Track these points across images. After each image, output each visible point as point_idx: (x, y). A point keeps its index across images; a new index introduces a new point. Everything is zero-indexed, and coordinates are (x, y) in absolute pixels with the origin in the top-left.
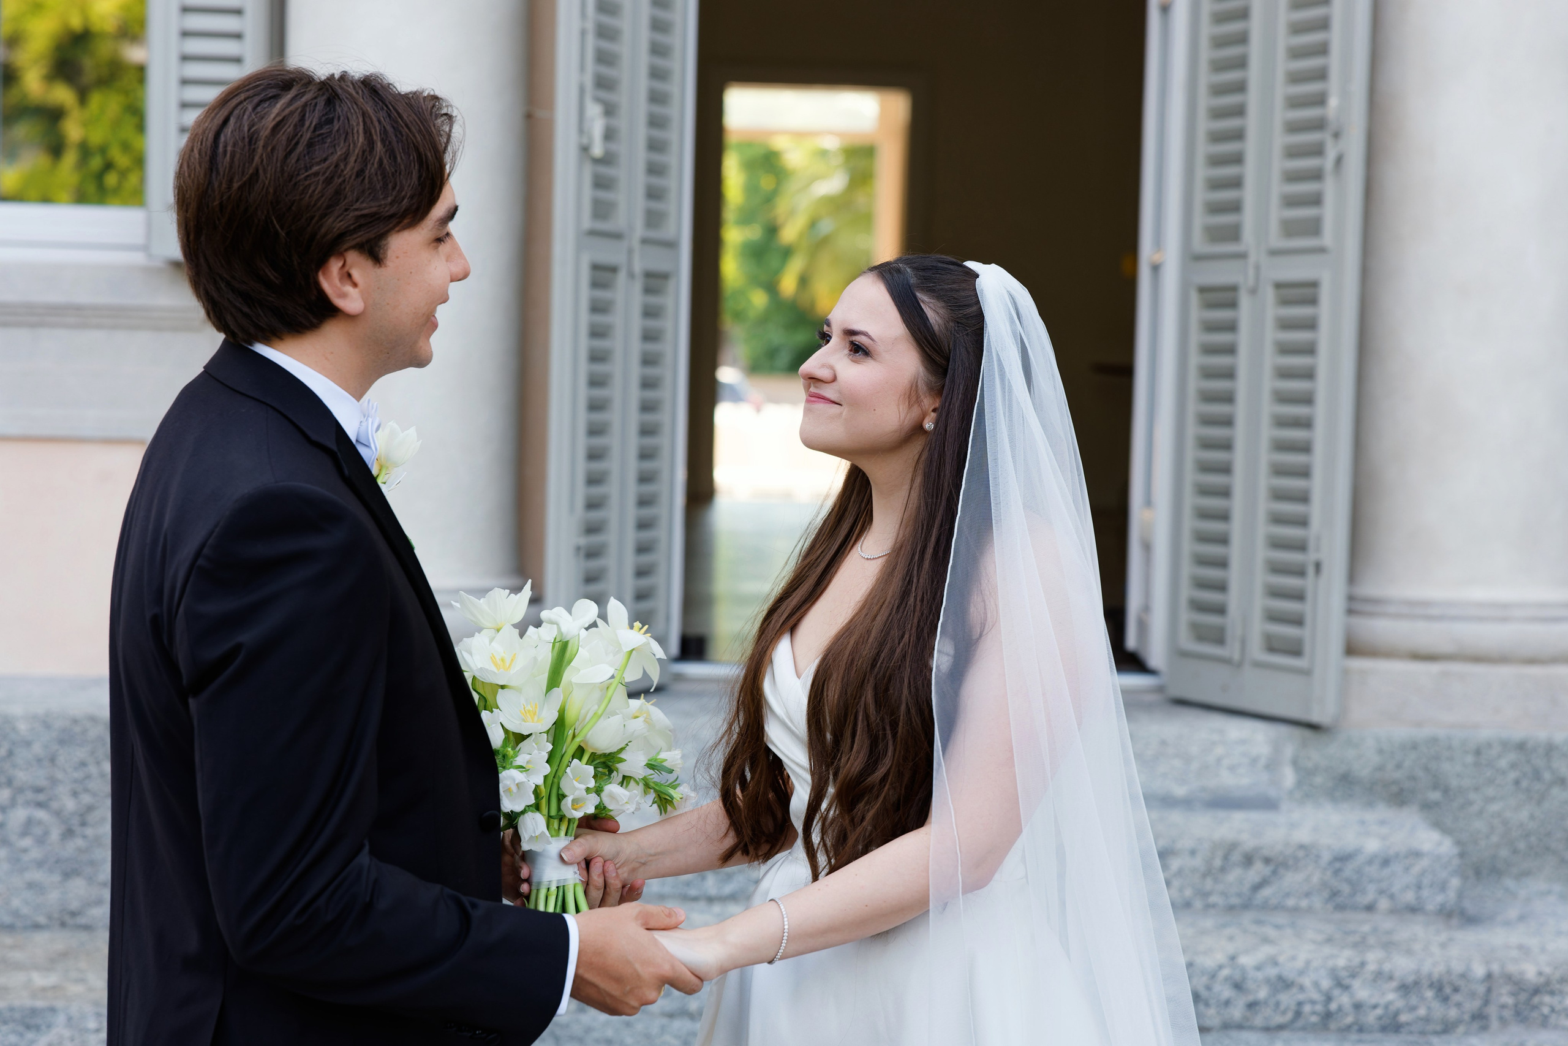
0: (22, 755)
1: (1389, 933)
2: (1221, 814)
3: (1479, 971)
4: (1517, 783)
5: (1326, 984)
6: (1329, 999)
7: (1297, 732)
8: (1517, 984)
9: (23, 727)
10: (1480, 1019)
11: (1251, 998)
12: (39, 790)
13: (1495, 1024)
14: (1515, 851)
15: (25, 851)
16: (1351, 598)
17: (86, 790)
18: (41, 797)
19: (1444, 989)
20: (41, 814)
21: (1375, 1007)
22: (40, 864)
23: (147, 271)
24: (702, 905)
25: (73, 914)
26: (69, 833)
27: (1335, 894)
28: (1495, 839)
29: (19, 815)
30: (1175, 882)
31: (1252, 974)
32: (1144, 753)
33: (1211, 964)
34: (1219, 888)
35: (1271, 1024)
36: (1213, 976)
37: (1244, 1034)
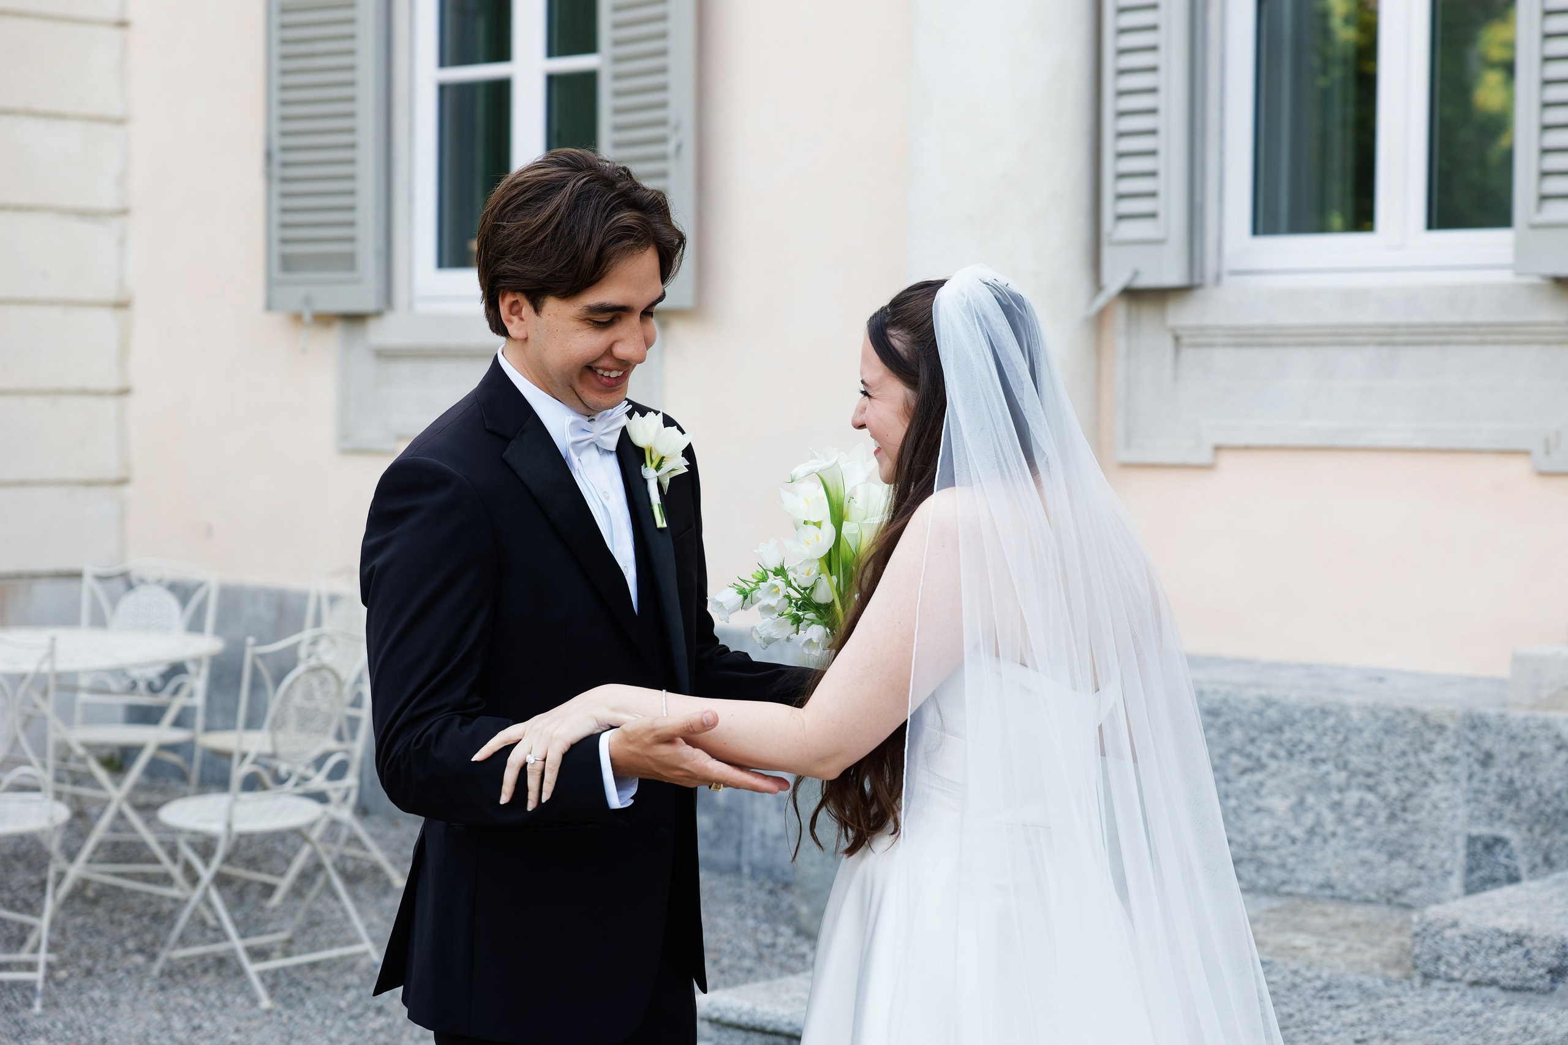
0: (1356, 741)
9: (1355, 715)
12: (1369, 775)
15: (1358, 830)
17: (1406, 778)
18: (1370, 781)
20: (1370, 797)
22: (1370, 843)
23: (1531, 286)
25: (1397, 893)
26: (1392, 817)
29: (1353, 796)
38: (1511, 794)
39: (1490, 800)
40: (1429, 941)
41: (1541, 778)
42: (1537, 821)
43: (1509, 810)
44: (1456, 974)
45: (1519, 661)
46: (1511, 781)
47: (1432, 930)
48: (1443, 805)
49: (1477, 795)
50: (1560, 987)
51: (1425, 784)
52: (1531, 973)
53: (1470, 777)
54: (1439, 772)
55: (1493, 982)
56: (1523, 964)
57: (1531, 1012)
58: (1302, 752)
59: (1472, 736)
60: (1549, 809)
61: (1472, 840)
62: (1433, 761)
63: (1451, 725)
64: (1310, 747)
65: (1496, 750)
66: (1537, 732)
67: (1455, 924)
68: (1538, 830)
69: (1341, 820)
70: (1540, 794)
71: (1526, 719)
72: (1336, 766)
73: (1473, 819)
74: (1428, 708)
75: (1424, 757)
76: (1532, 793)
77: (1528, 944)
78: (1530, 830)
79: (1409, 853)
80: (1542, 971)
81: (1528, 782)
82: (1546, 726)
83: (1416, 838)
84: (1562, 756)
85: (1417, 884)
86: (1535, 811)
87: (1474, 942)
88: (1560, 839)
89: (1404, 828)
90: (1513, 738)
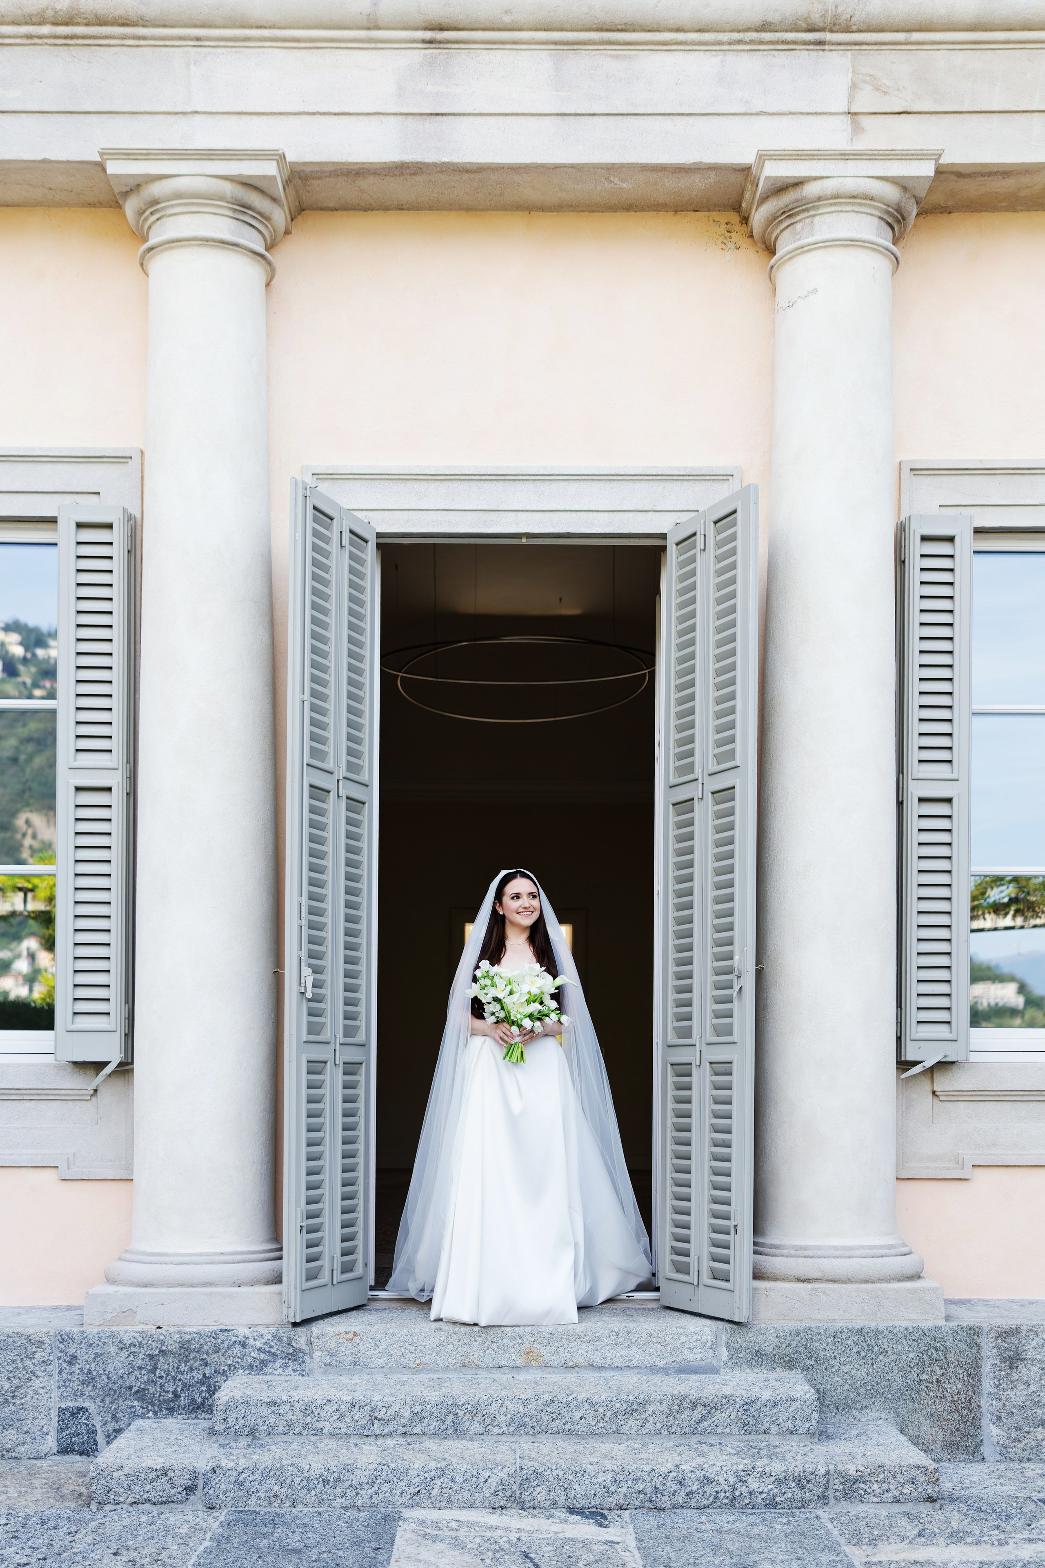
1: (776, 1447)
2: (684, 1376)
3: (822, 1471)
4: (858, 1352)
5: (732, 1480)
6: (735, 1489)
7: (728, 1326)
8: (845, 1478)
10: (823, 1499)
11: (689, 1489)
13: (832, 1501)
14: (858, 1394)
16: (755, 1244)
19: (801, 1481)
21: (761, 1493)
23: (57, 1067)
24: (372, 1439)
25: (7, 1451)
26: (6, 1402)
27: (745, 1425)
28: (846, 1387)
30: (651, 1420)
31: (689, 1475)
32: (639, 1341)
33: (664, 1470)
34: (677, 1422)
35: (702, 1504)
36: (666, 1477)
37: (685, 1511)
38: (89, 1379)
39: (75, 1385)
40: (102, 1481)
41: (110, 1368)
42: (108, 1395)
43: (87, 1390)
44: (121, 1499)
45: (91, 1296)
46: (90, 1372)
48: (41, 1391)
49: (64, 1384)
50: (192, 1497)
51: (30, 1379)
52: (172, 1492)
53: (60, 1373)
54: (38, 1371)
55: (147, 1501)
56: (168, 1487)
57: (174, 1516)
59: (62, 1346)
60: (115, 1387)
61: (62, 1411)
62: (34, 1364)
63: (46, 1340)
65: (78, 1354)
66: (106, 1341)
68: (107, 1400)
70: (108, 1378)
71: (99, 1333)
73: (61, 1397)
74: (31, 1330)
75: (28, 1362)
76: (103, 1377)
78: (103, 1401)
79: (17, 1424)
80: (180, 1489)
81: (101, 1372)
82: (112, 1336)
83: (22, 1414)
84: (124, 1353)
85: (24, 1444)
86: (106, 1389)
87: (135, 1478)
88: (123, 1404)
89: (13, 1408)
90: (91, 1345)
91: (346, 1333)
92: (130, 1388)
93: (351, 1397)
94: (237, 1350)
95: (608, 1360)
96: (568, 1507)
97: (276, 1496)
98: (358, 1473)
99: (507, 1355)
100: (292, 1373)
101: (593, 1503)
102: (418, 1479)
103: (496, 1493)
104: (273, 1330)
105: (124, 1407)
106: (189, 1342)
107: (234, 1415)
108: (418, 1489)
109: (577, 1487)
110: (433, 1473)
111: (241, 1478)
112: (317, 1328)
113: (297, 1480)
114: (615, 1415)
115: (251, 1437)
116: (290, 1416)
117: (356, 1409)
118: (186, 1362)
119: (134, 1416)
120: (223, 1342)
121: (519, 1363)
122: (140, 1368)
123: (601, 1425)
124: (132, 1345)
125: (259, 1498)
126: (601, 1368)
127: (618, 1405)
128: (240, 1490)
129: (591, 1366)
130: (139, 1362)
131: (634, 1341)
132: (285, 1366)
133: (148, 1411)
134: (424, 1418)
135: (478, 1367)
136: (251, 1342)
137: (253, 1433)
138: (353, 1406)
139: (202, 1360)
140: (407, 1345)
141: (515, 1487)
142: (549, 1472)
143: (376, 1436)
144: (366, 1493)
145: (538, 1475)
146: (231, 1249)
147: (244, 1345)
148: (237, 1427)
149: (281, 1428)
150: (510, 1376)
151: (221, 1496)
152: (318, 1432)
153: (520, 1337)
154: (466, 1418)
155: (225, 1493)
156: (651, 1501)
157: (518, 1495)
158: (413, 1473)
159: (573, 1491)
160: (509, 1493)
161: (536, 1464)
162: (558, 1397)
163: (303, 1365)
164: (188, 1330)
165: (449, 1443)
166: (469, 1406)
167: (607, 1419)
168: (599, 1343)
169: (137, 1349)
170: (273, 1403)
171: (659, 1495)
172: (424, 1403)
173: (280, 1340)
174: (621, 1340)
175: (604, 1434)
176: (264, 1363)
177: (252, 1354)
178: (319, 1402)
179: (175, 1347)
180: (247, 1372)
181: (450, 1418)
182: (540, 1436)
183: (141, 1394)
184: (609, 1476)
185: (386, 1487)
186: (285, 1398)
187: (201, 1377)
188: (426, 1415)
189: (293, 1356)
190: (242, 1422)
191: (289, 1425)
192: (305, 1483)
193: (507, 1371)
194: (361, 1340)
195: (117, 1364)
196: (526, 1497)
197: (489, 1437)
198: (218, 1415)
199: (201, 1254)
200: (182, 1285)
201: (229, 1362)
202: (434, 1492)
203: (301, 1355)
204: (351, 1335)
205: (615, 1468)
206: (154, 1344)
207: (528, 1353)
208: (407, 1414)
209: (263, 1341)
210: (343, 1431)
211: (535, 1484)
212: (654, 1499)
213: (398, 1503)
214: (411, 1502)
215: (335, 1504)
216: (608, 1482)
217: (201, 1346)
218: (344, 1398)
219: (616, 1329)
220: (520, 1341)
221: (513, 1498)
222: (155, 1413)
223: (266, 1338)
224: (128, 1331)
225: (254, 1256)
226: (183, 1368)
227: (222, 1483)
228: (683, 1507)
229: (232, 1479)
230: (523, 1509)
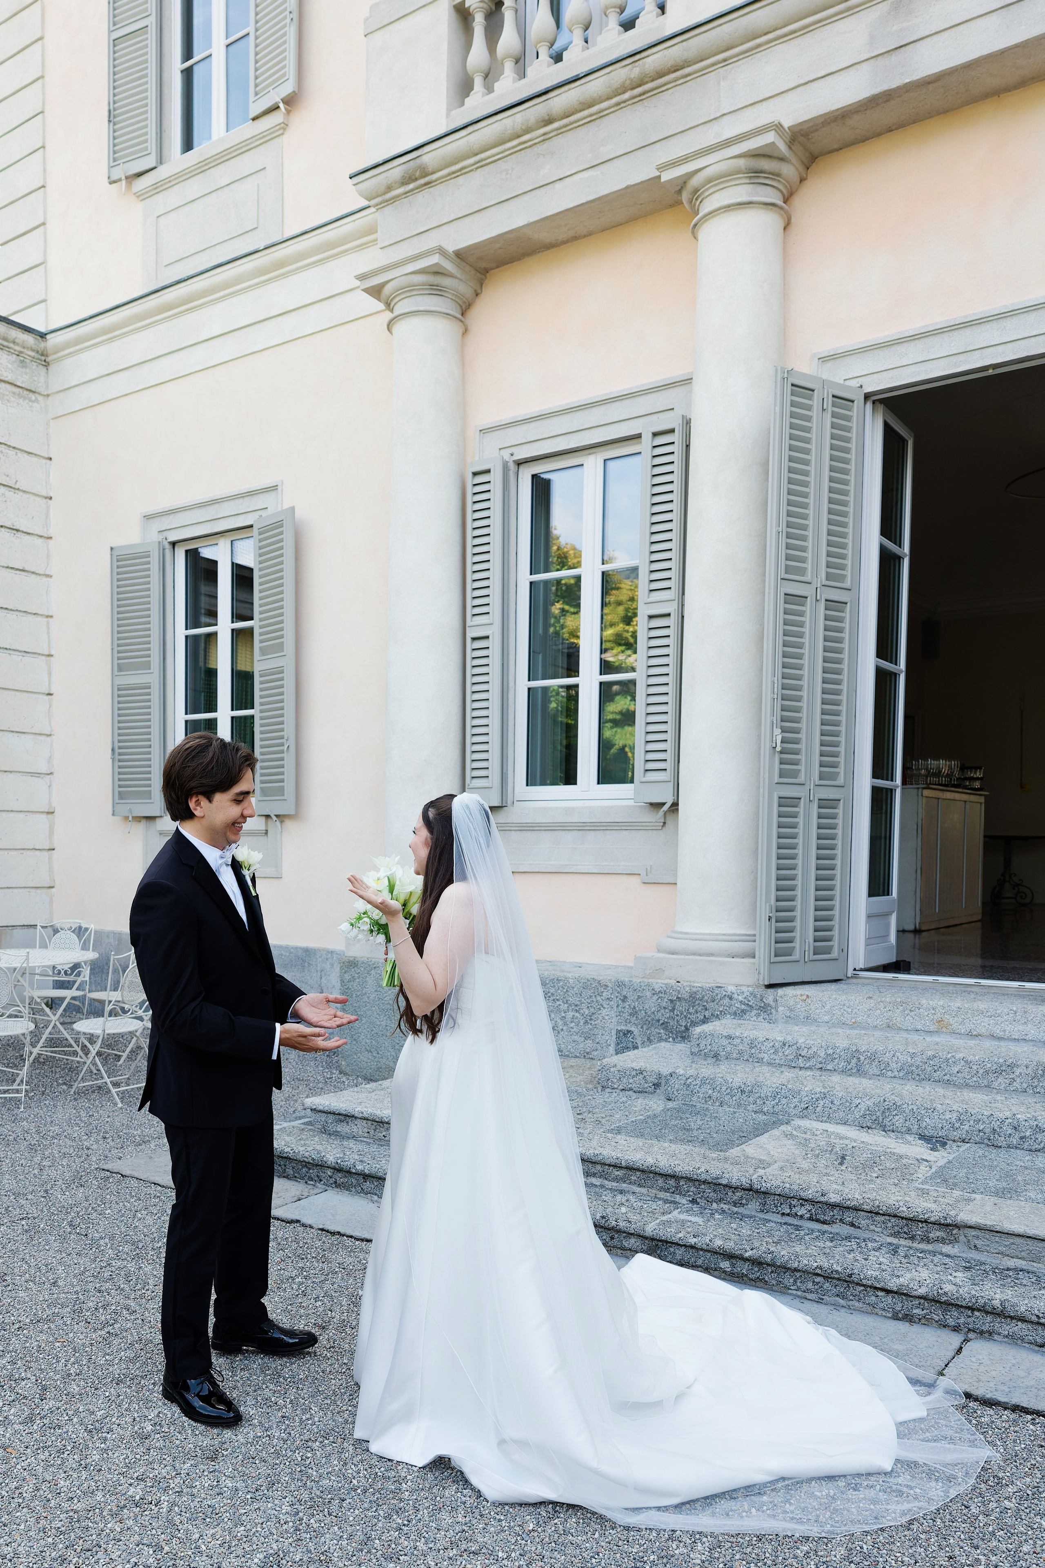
0: (572, 992)
12: (576, 1006)
18: (577, 1008)
20: (577, 1014)
23: (640, 807)
25: (588, 1053)
26: (586, 1022)
29: (570, 1014)
30: (1018, 1080)
31: (1024, 1123)
32: (1034, 1019)
33: (1001, 1116)
34: (1041, 1084)
35: (1034, 1148)
36: (1003, 1122)
37: (1018, 1151)
38: (634, 1013)
39: (626, 1015)
40: (604, 1073)
41: (646, 1006)
42: (645, 1024)
43: (633, 1019)
44: (616, 1086)
45: (637, 958)
46: (634, 1008)
47: (606, 1068)
48: (607, 1018)
49: (620, 1014)
50: (658, 1091)
51: (600, 1009)
52: (646, 1085)
53: (618, 1006)
54: (605, 1004)
55: (631, 1089)
56: (643, 1082)
57: (647, 1101)
58: (549, 997)
59: (618, 989)
60: (649, 1019)
61: (618, 1031)
62: (603, 1000)
63: (610, 985)
64: (553, 994)
65: (628, 996)
66: (645, 987)
67: (615, 1066)
68: (645, 1027)
69: (565, 1024)
70: (646, 1013)
71: (640, 982)
72: (563, 1002)
73: (619, 1023)
74: (601, 978)
75: (599, 998)
76: (643, 1012)
77: (645, 1074)
78: (642, 1027)
79: (593, 1038)
80: (651, 1084)
81: (641, 1008)
82: (649, 985)
83: (596, 1031)
84: (655, 997)
85: (597, 1050)
86: (644, 1020)
87: (623, 1073)
88: (655, 1031)
89: (591, 1027)
90: (635, 990)
91: (801, 995)
92: (659, 1021)
93: (783, 1038)
94: (726, 1001)
95: (1007, 1032)
96: (920, 1135)
97: (710, 1097)
98: (764, 1088)
99: (923, 1022)
100: (763, 1020)
101: (940, 1134)
102: (806, 1098)
103: (864, 1116)
104: (751, 989)
105: (655, 1033)
106: (695, 993)
107: (704, 1043)
108: (807, 1105)
109: (927, 1120)
110: (818, 1095)
111: (688, 1082)
112: (781, 991)
113: (724, 1088)
114: (987, 1072)
115: (715, 1059)
116: (741, 1047)
117: (787, 1047)
118: (693, 1007)
119: (660, 1040)
120: (717, 995)
121: (932, 1028)
122: (665, 1008)
123: (975, 1079)
124: (660, 992)
125: (699, 1097)
126: (1000, 1039)
127: (989, 1065)
128: (687, 1090)
129: (992, 1036)
130: (664, 1004)
131: (1029, 1019)
132: (758, 1015)
133: (669, 1037)
134: (835, 1059)
135: (900, 1029)
136: (735, 996)
137: (716, 1056)
138: (785, 1045)
139: (704, 1006)
140: (845, 1008)
141: (878, 1114)
142: (906, 1106)
143: (801, 1068)
144: (770, 1103)
145: (897, 1107)
146: (732, 932)
147: (731, 998)
148: (706, 1051)
149: (735, 1055)
150: (922, 1038)
151: (675, 1092)
152: (760, 1061)
153: (933, 1009)
154: (866, 1062)
155: (677, 1091)
156: (989, 1139)
157: (881, 1120)
158: (803, 1093)
159: (925, 1123)
160: (874, 1117)
161: (897, 1099)
162: (940, 1054)
163: (770, 1016)
164: (696, 985)
165: (851, 1079)
166: (869, 1054)
167: (980, 1075)
168: (999, 1018)
169: (663, 995)
170: (730, 1037)
171: (996, 1136)
172: (834, 1048)
173: (755, 996)
174: (1019, 1017)
175: (976, 1087)
176: (744, 1012)
177: (736, 1005)
178: (761, 1039)
179: (686, 996)
180: (732, 1017)
181: (854, 1061)
182: (924, 1082)
183: (664, 1025)
184: (955, 1115)
185: (784, 1101)
186: (737, 1034)
187: (702, 1017)
188: (836, 1056)
189: (764, 1008)
190: (709, 1047)
191: (740, 1053)
192: (729, 1091)
193: (922, 1034)
194: (812, 1001)
195: (651, 1004)
196: (886, 1122)
197: (884, 1078)
198: (694, 1042)
199: (710, 934)
200: (694, 954)
201: (721, 1009)
202: (818, 1109)
203: (769, 1008)
204: (804, 997)
205: (960, 1109)
206: (673, 993)
207: (939, 1021)
208: (822, 1054)
209: (744, 996)
210: (777, 1061)
211: (894, 1113)
212: (992, 1138)
213: (792, 1114)
214: (801, 1114)
215: (749, 1108)
216: (953, 1120)
217: (703, 997)
218: (778, 1039)
219: (1015, 1009)
220: (933, 1012)
221: (877, 1122)
222: (674, 1039)
223: (745, 994)
224: (658, 983)
225: (748, 938)
226: (691, 1010)
227: (676, 1084)
228: (1016, 1148)
229: (683, 1082)
230: (884, 1131)
